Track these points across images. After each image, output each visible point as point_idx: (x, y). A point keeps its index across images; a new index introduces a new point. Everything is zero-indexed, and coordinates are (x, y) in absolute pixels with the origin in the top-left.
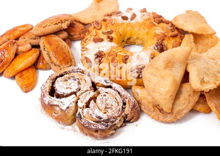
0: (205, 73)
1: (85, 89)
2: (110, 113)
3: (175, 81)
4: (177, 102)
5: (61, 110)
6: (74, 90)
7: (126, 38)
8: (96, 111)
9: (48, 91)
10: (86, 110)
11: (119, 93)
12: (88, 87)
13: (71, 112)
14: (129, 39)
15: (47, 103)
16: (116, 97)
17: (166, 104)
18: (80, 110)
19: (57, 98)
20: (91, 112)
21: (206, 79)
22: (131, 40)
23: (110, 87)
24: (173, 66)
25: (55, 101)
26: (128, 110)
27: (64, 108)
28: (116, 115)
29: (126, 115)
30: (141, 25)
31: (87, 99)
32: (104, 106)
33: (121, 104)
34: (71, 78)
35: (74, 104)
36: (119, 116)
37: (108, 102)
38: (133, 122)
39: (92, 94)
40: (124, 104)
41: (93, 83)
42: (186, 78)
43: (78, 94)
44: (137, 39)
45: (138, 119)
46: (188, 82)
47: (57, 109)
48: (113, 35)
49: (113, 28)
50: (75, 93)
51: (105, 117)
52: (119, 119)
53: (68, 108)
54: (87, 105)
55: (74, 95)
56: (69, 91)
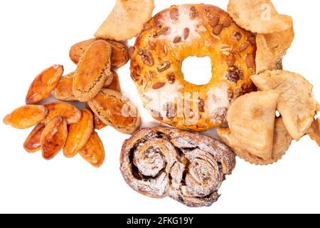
4: (276, 146)
6: (161, 167)
9: (130, 173)
10: (184, 189)
12: (175, 158)
16: (209, 160)
26: (226, 170)
27: (160, 193)
31: (181, 176)
33: (217, 168)
34: (151, 150)
40: (219, 164)
50: (163, 170)
53: (164, 193)
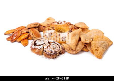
0: (86, 38)
1: (46, 43)
2: (55, 50)
3: (76, 40)
4: (77, 47)
5: (39, 49)
6: (42, 43)
7: (59, 30)
8: (50, 49)
9: (33, 44)
10: (47, 49)
11: (58, 45)
13: (42, 50)
14: (60, 30)
15: (33, 48)
17: (73, 47)
18: (45, 49)
19: (37, 46)
20: (48, 49)
21: (86, 40)
22: (61, 31)
23: (55, 43)
24: (75, 36)
25: (36, 47)
26: (61, 49)
27: (40, 48)
28: (57, 50)
29: (60, 51)
30: (64, 25)
31: (47, 46)
32: (53, 48)
35: (43, 48)
36: (58, 51)
37: (54, 47)
38: (62, 54)
39: (49, 45)
40: (60, 48)
41: (49, 42)
42: (80, 40)
43: (44, 45)
44: (62, 30)
45: (64, 53)
46: (81, 41)
47: (37, 49)
48: (55, 28)
49: (54, 26)
50: (43, 44)
51: (53, 51)
52: (58, 52)
53: (41, 48)
54: (47, 48)
55: (42, 45)
56: (41, 44)
